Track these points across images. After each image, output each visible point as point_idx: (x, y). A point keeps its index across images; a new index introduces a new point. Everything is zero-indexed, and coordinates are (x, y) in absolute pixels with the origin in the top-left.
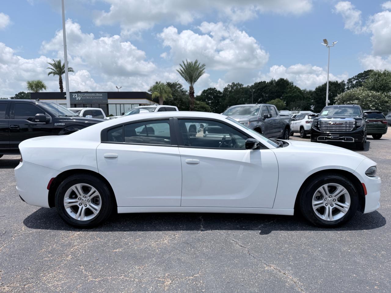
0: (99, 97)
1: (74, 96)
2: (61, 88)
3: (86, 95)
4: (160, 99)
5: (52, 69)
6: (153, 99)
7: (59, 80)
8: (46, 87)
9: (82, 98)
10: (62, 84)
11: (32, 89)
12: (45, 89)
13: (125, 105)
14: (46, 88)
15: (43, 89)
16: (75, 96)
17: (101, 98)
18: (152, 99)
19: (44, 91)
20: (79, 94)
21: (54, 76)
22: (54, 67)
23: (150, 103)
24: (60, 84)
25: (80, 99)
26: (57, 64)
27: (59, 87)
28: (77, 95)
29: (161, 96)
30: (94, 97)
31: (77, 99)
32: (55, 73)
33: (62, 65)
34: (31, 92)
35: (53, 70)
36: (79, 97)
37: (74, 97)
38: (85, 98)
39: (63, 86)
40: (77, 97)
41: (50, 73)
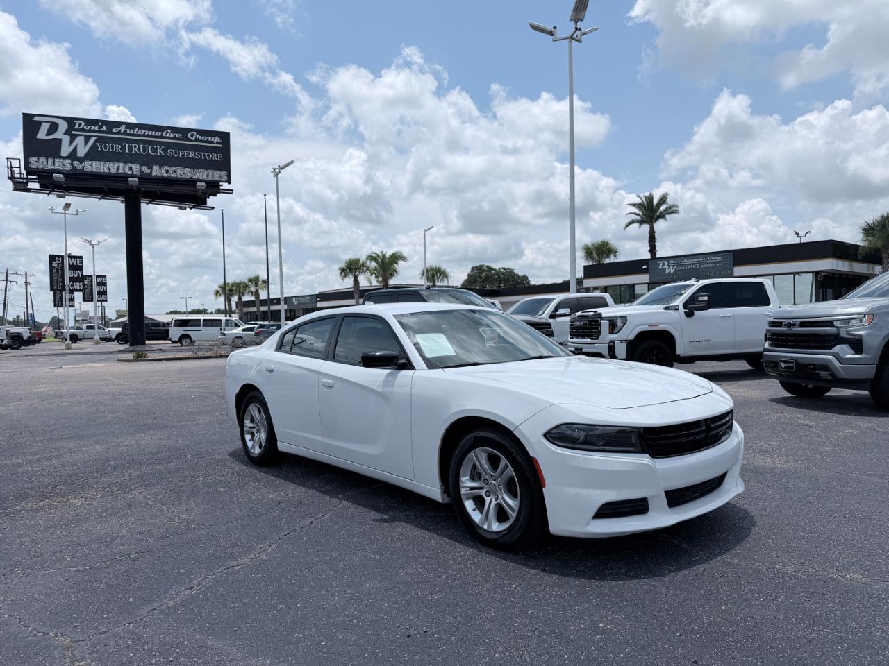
0: (714, 262)
1: (661, 265)
2: (653, 250)
3: (685, 260)
4: (885, 255)
5: (636, 214)
6: (863, 257)
7: (650, 234)
8: (616, 252)
9: (678, 268)
10: (655, 242)
11: (592, 258)
12: (615, 256)
13: (776, 277)
14: (618, 254)
15: (612, 256)
16: (664, 264)
17: (718, 265)
18: (860, 258)
19: (612, 259)
20: (672, 261)
21: (640, 227)
22: (640, 210)
23: (851, 266)
24: (649, 242)
25: (672, 271)
26: (645, 203)
27: (648, 248)
28: (666, 263)
30: (704, 264)
31: (667, 271)
32: (641, 222)
33: (656, 201)
34: (591, 263)
35: (639, 215)
36: (672, 267)
37: (660, 267)
38: (684, 268)
39: (655, 245)
40: (667, 268)
41: (630, 223)
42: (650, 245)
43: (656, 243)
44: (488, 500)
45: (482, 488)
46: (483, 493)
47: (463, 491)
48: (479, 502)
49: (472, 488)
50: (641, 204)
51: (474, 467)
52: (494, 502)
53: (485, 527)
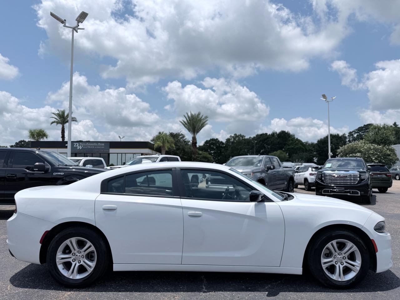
0: (100, 146)
1: (75, 145)
2: (63, 137)
3: (87, 144)
4: (162, 149)
5: (55, 118)
7: (62, 129)
8: (47, 136)
9: (84, 147)
10: (64, 133)
11: (34, 138)
12: (47, 138)
13: (126, 154)
14: (48, 137)
16: (77, 145)
17: (103, 147)
18: (155, 149)
19: (45, 139)
20: (81, 143)
21: (57, 125)
23: (152, 152)
24: (62, 133)
25: (81, 148)
26: (61, 114)
27: (61, 136)
28: (78, 144)
29: (164, 146)
30: (96, 146)
31: (78, 148)
32: (58, 123)
33: (66, 114)
34: (32, 140)
35: (57, 119)
36: (80, 146)
37: (75, 146)
38: (86, 147)
39: (64, 135)
40: (78, 146)
41: (52, 123)
42: (62, 135)
50: (58, 113)
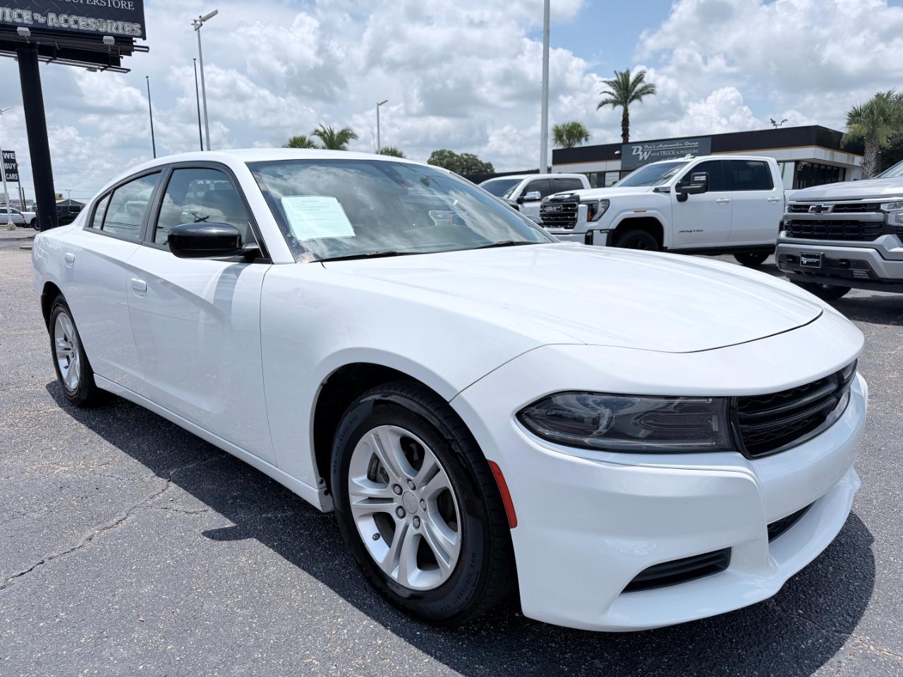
0: (691, 149)
1: (635, 150)
2: (625, 134)
3: (661, 146)
4: (867, 145)
5: (610, 93)
6: (845, 146)
7: (623, 116)
8: (588, 135)
9: (652, 154)
10: (628, 125)
11: (562, 141)
12: (586, 140)
14: (589, 137)
15: (583, 140)
16: (638, 149)
17: (695, 151)
18: (842, 147)
19: (584, 144)
20: (646, 146)
21: (613, 108)
22: (614, 89)
23: (833, 156)
24: (622, 125)
25: (646, 158)
26: (621, 80)
27: (621, 133)
28: (640, 148)
29: (872, 135)
30: (680, 150)
31: (641, 158)
32: (615, 103)
33: (632, 78)
34: (561, 147)
35: (613, 94)
36: (646, 153)
37: (634, 153)
38: (658, 154)
39: (628, 129)
40: (641, 153)
41: (603, 104)
42: (623, 129)
43: (629, 127)
44: (400, 524)
45: (390, 500)
46: (390, 508)
47: (355, 501)
48: (386, 524)
49: (372, 499)
50: (616, 81)
51: (375, 458)
52: (412, 531)
53: (394, 575)
